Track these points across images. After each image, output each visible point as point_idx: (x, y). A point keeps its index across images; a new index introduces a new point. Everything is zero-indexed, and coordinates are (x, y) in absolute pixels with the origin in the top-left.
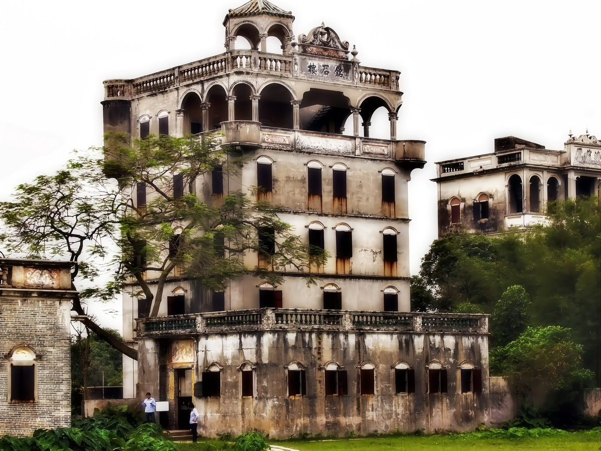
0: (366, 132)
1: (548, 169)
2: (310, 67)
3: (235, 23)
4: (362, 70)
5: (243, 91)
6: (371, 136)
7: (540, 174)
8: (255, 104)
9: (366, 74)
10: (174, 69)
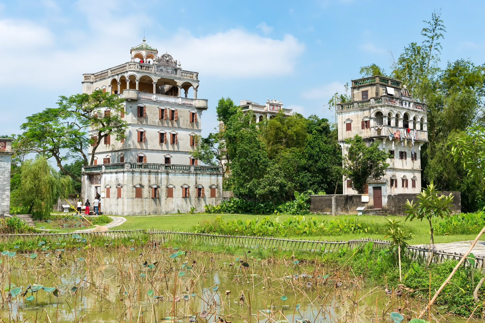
0: (186, 96)
1: (259, 112)
2: (161, 69)
3: (134, 53)
4: (182, 72)
5: (132, 78)
6: (188, 97)
7: (256, 114)
8: (137, 83)
9: (184, 73)
10: (108, 69)
